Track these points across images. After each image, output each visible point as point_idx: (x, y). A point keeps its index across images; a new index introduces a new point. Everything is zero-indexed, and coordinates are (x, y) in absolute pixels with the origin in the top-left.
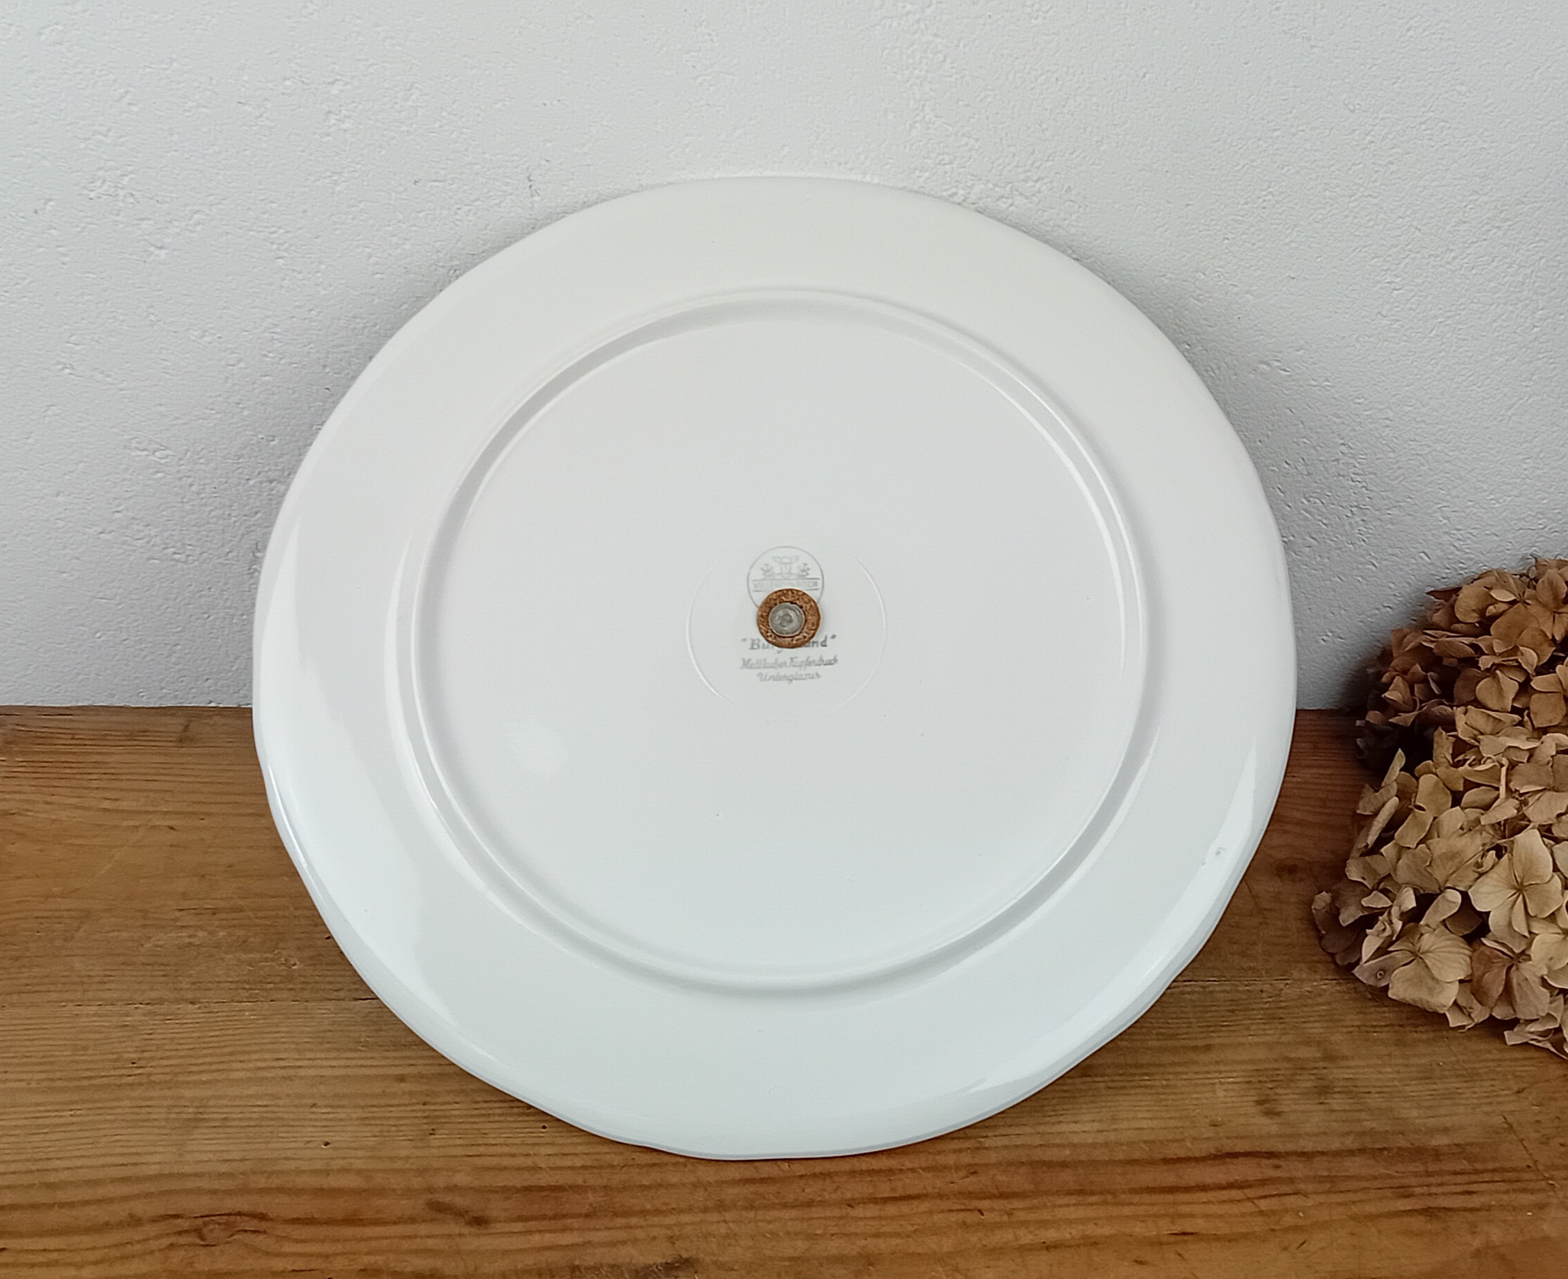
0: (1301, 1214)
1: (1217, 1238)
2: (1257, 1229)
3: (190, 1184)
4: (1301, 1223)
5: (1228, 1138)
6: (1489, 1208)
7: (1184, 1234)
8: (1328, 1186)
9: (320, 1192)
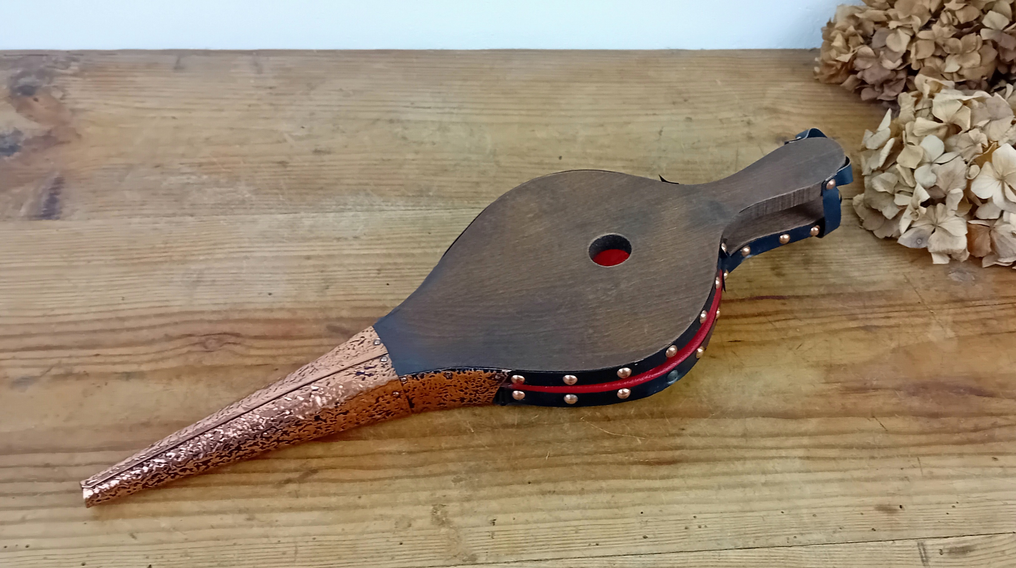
0: (798, 330)
1: (754, 344)
2: (775, 338)
3: (197, 317)
4: (799, 335)
5: (757, 288)
6: (898, 326)
7: (736, 341)
8: (811, 314)
9: (268, 321)
